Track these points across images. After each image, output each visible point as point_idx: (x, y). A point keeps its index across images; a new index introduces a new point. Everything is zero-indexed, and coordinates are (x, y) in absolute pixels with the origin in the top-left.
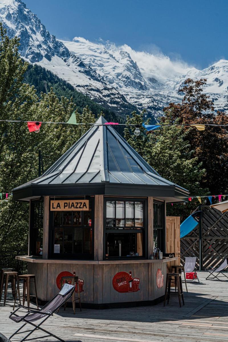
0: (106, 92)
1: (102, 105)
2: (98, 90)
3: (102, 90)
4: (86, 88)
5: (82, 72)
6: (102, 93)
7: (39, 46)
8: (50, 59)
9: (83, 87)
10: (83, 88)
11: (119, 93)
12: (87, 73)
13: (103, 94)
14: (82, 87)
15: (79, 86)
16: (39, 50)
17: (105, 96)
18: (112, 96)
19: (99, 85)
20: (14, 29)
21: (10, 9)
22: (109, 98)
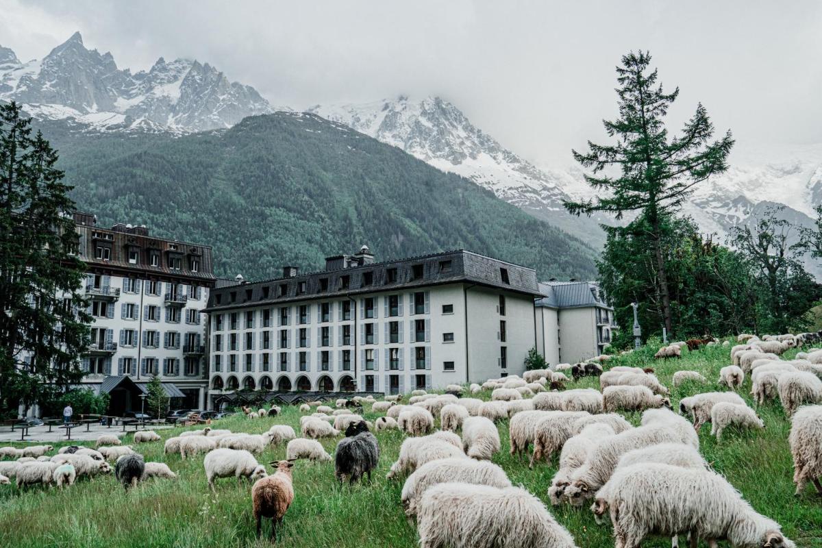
0: (545, 193)
1: (540, 211)
2: (534, 191)
3: (540, 191)
4: (520, 190)
5: (517, 170)
6: (540, 195)
7: (462, 143)
8: (474, 158)
9: (517, 189)
10: (516, 191)
11: (562, 192)
12: (523, 170)
13: (542, 196)
14: (515, 189)
15: (511, 188)
16: (462, 149)
17: (544, 198)
18: (554, 198)
19: (535, 185)
20: (431, 127)
21: (425, 105)
22: (549, 201)
